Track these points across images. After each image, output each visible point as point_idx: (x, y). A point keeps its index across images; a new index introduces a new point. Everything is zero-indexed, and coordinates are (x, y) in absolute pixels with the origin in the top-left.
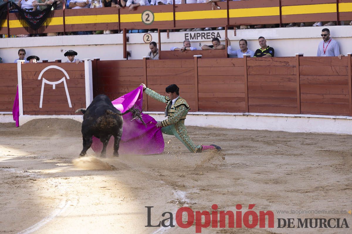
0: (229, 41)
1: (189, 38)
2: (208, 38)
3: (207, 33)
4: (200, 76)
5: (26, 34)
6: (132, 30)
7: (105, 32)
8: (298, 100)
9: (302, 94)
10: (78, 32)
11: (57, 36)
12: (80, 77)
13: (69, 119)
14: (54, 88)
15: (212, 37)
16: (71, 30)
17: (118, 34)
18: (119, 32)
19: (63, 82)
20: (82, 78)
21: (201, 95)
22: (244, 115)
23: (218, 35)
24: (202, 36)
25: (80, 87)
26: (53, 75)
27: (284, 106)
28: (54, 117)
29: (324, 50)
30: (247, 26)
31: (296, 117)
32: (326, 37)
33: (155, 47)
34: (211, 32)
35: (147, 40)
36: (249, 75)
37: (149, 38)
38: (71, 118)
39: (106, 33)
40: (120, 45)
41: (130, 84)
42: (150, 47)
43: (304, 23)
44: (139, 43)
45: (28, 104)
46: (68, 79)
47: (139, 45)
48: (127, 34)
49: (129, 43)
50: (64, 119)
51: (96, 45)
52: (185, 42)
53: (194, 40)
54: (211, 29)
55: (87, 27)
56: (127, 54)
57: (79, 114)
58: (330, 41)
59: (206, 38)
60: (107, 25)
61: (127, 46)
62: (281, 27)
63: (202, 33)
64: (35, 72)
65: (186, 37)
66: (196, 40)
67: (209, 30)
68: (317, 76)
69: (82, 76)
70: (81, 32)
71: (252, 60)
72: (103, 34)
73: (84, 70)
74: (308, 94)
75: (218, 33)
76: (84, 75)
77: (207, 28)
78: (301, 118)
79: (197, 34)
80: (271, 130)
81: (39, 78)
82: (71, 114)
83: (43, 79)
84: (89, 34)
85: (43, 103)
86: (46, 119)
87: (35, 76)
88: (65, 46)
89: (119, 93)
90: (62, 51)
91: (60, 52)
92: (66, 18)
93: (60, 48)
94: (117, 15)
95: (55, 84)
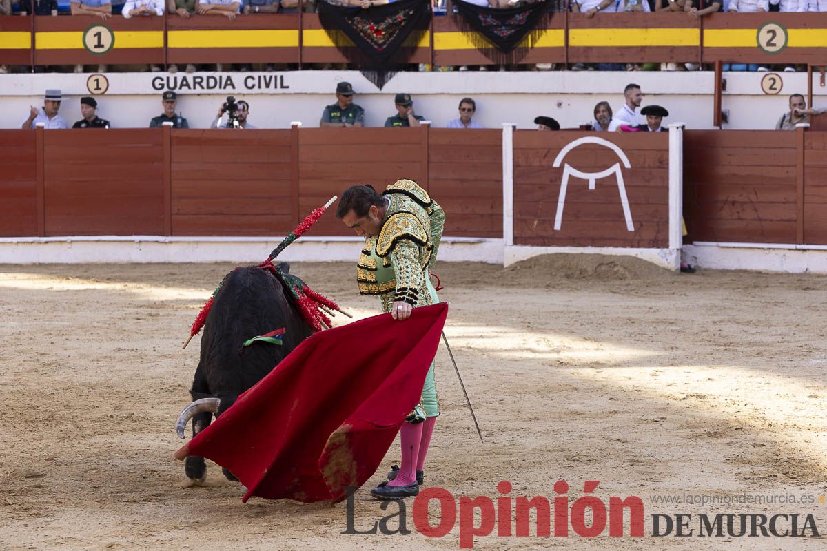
6: (731, 64)
7: (663, 67)
10: (598, 63)
12: (658, 164)
13: (627, 256)
14: (592, 186)
17: (699, 72)
18: (700, 69)
19: (614, 175)
20: (662, 166)
25: (657, 187)
26: (591, 158)
28: (591, 250)
35: (771, 88)
37: (777, 82)
38: (634, 255)
39: (668, 69)
40: (705, 97)
41: (762, 184)
44: (751, 93)
45: (525, 220)
46: (628, 169)
47: (751, 98)
49: (727, 93)
50: (616, 256)
55: (622, 55)
56: (721, 117)
57: (651, 245)
60: (671, 51)
61: (723, 100)
64: (547, 150)
69: (661, 162)
70: (607, 64)
72: (660, 70)
73: (667, 150)
76: (668, 160)
81: (557, 164)
82: (632, 246)
83: (566, 165)
85: (563, 220)
86: (571, 254)
87: (546, 159)
88: (567, 94)
89: (734, 203)
90: (559, 105)
91: (556, 107)
92: (572, 31)
93: (557, 99)
94: (697, 31)
95: (597, 180)
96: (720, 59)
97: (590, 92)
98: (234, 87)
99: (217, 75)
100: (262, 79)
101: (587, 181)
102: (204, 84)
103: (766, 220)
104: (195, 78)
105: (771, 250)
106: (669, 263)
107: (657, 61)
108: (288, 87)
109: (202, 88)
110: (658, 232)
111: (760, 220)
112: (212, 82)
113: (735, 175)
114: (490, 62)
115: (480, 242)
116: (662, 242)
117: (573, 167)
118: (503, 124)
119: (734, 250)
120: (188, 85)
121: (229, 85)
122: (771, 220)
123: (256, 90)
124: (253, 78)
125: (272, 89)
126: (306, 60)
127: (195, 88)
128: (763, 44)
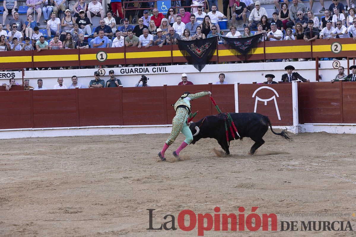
6: (323, 58)
7: (299, 60)
14: (266, 104)
17: (311, 61)
19: (273, 99)
20: (290, 96)
25: (288, 104)
35: (336, 66)
37: (338, 64)
38: (281, 129)
39: (301, 60)
40: (313, 70)
44: (329, 68)
46: (278, 97)
47: (329, 70)
48: (319, 61)
49: (320, 68)
55: (284, 56)
56: (318, 77)
60: (301, 54)
61: (319, 71)
73: (292, 90)
81: (253, 96)
82: (280, 125)
83: (257, 97)
87: (250, 94)
88: (265, 70)
90: (263, 75)
91: (261, 75)
92: (266, 48)
93: (261, 73)
94: (310, 46)
95: (267, 101)
97: (273, 70)
98: (149, 72)
99: (143, 68)
100: (158, 68)
102: (138, 71)
104: (135, 69)
105: (332, 126)
106: (293, 131)
107: (296, 58)
108: (167, 71)
109: (138, 72)
110: (289, 120)
112: (141, 70)
114: (240, 60)
117: (259, 97)
120: (133, 72)
121: (147, 71)
123: (156, 73)
124: (155, 69)
125: (162, 72)
126: (174, 62)
127: (135, 72)
128: (333, 50)
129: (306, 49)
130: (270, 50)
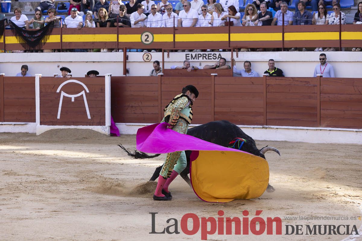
0: (235, 62)
1: (190, 58)
2: (209, 59)
3: (208, 54)
4: (217, 92)
5: (22, 50)
6: (130, 49)
7: (102, 50)
8: (318, 115)
9: (322, 109)
10: (74, 49)
11: (52, 52)
12: (100, 91)
13: (88, 129)
14: (73, 100)
15: (213, 58)
16: (68, 48)
17: (117, 52)
18: (117, 51)
19: (82, 95)
20: (102, 92)
21: (217, 109)
22: (263, 128)
23: (220, 56)
24: (203, 57)
25: (100, 100)
26: (73, 88)
27: (304, 121)
28: (72, 127)
29: (321, 72)
30: (248, 49)
31: (316, 130)
32: (324, 61)
33: (158, 66)
34: (213, 53)
35: (147, 59)
36: (269, 92)
37: (149, 56)
38: (91, 129)
39: (104, 51)
40: (120, 63)
41: (144, 99)
42: (154, 65)
43: (305, 48)
44: (139, 61)
45: (45, 115)
46: (88, 93)
48: (126, 53)
49: (128, 61)
50: (84, 129)
51: (94, 62)
52: (186, 62)
53: (195, 60)
54: (211, 51)
55: (85, 45)
56: (126, 71)
57: (98, 125)
58: (326, 65)
59: (207, 58)
60: (105, 44)
61: (127, 64)
62: (283, 51)
63: (203, 54)
64: (54, 85)
65: (186, 57)
66: (197, 60)
67: (210, 51)
68: (338, 94)
69: (102, 90)
70: (78, 49)
71: (272, 79)
72: (100, 52)
73: (105, 85)
74: (328, 109)
75: (220, 55)
76: (104, 89)
77: (208, 50)
78: (322, 130)
79: (198, 54)
80: (291, 141)
81: (58, 91)
82: (90, 125)
83: (62, 92)
84: (85, 51)
85: (61, 115)
86: (65, 129)
87: (54, 89)
88: (62, 62)
89: (132, 107)
90: (58, 66)
91: (57, 67)
92: (63, 36)
93: (57, 64)
94: (116, 35)
95: (74, 97)
96: (125, 47)
97: (71, 61)
101: (71, 98)
103: (145, 114)
106: (105, 132)
107: (99, 48)
110: (101, 119)
111: (143, 114)
113: (132, 95)
115: (26, 124)
116: (102, 123)
117: (65, 92)
118: (36, 74)
119: (133, 126)
122: (148, 114)
128: (144, 41)
129: (111, 38)
130: (68, 38)
